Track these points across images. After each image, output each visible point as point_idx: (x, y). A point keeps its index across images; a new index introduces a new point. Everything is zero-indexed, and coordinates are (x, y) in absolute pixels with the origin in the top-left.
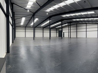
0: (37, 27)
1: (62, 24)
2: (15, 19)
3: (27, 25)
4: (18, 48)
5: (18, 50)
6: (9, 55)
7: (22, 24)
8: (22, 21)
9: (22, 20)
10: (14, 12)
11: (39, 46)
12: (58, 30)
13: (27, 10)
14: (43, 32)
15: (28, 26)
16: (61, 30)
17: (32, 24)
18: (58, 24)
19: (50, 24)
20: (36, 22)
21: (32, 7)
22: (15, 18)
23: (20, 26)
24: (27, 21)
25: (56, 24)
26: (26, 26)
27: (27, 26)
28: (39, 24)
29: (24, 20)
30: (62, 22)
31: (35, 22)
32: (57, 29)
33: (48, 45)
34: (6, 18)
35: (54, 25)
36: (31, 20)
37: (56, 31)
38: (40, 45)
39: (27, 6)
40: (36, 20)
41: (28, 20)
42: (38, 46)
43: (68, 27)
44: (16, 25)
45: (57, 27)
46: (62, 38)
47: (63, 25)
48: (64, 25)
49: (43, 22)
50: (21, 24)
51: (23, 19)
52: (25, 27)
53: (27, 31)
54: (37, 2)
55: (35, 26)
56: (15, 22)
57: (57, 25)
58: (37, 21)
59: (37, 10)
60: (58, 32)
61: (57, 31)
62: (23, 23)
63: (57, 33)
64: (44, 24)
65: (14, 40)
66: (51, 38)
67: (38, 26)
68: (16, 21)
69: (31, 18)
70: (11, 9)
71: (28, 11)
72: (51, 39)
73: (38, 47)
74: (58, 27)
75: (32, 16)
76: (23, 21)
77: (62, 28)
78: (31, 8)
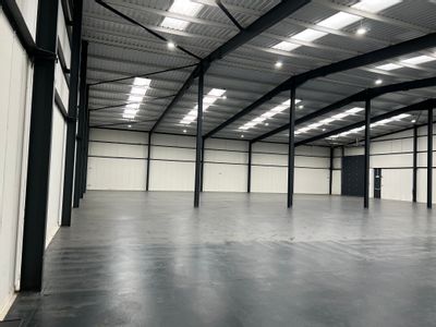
0: (218, 134)
1: (365, 120)
2: (88, 82)
3: (159, 121)
4: (99, 257)
5: (101, 271)
6: (33, 306)
7: (131, 112)
8: (131, 99)
9: (134, 90)
10: (86, 43)
11: (228, 243)
12: (338, 153)
13: (162, 38)
14: (249, 165)
15: (165, 125)
16: (361, 152)
17: (190, 118)
18: (339, 117)
19: (292, 120)
20: (210, 109)
21: (191, 28)
22: (90, 73)
23: (120, 127)
24: (162, 101)
25: (326, 121)
26: (153, 130)
27: (158, 129)
28: (230, 121)
29: (143, 92)
30: (368, 107)
31: (205, 108)
32: (332, 150)
33: (278, 239)
34: (31, 72)
35: (314, 126)
36: (186, 96)
37: (328, 160)
38: (230, 239)
39: (163, 18)
40: (213, 97)
41: (167, 93)
42: (220, 241)
43: (411, 133)
44: (95, 118)
45: (334, 137)
46: (366, 205)
47: (372, 125)
48: (382, 123)
49: (254, 112)
50: (126, 111)
51: (140, 88)
52: (150, 133)
53: (156, 153)
54: (226, 6)
55: (206, 129)
56: (87, 96)
57: (336, 122)
58: (218, 102)
59: (219, 45)
60: (338, 164)
61: (332, 158)
62: (138, 106)
63: (331, 169)
64: (258, 120)
65: (77, 205)
66: (294, 198)
67: (224, 130)
68: (91, 93)
69: (187, 84)
70: (67, 23)
71: (171, 45)
72: (294, 206)
73: (220, 246)
74: (344, 134)
75: (194, 75)
76: (140, 99)
77: (367, 140)
78: (187, 31)
